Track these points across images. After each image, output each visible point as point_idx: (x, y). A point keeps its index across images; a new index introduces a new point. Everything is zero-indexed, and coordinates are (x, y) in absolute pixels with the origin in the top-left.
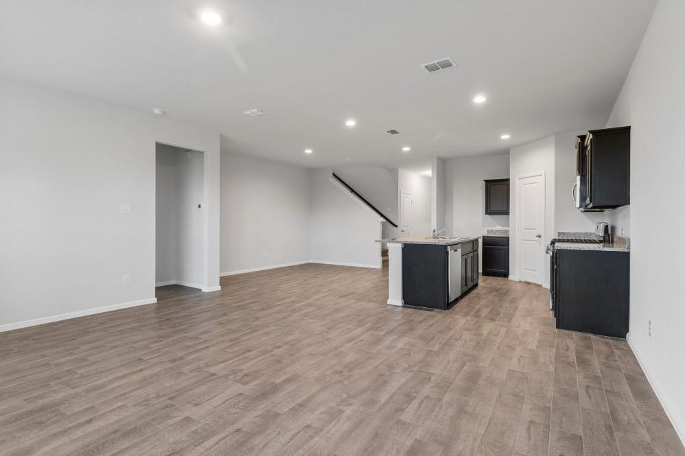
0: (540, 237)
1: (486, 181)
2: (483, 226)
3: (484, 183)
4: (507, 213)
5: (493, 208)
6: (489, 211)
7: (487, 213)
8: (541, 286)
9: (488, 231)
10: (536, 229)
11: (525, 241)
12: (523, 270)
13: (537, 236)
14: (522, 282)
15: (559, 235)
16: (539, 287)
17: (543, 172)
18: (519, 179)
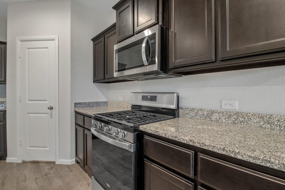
0: (51, 108)
4: (6, 84)
8: (54, 163)
10: (46, 100)
11: (30, 115)
12: (29, 148)
13: (49, 107)
14: (27, 162)
15: (75, 106)
16: (52, 165)
17: (55, 37)
18: (21, 41)
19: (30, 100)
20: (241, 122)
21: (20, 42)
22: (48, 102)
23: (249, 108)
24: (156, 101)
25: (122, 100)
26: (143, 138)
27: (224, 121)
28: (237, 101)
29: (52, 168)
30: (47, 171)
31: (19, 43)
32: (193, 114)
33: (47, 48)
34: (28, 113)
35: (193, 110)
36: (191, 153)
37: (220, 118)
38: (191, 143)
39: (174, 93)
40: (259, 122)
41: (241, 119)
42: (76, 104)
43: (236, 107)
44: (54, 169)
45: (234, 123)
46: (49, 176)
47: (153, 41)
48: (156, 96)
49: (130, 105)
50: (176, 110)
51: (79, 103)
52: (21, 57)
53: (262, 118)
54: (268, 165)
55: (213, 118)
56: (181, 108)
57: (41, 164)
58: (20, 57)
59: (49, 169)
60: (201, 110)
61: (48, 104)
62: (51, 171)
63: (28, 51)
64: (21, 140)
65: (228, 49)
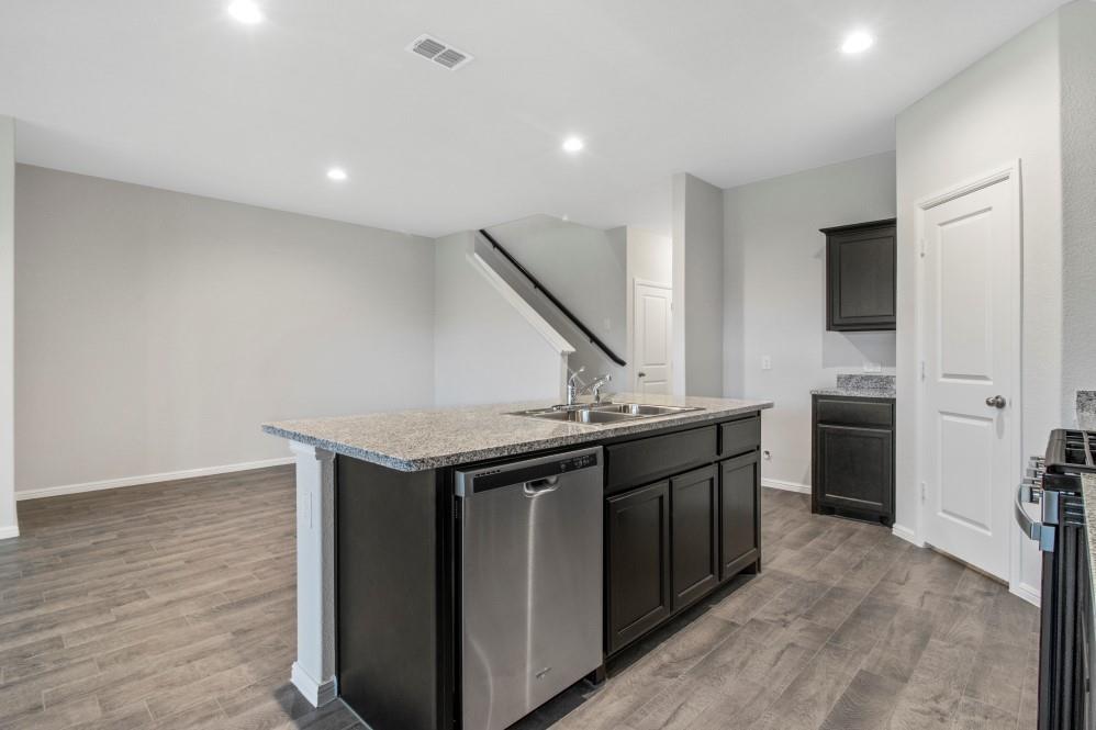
0: (1000, 404)
1: (829, 232)
2: (825, 365)
3: (824, 236)
4: (889, 325)
5: (849, 311)
6: (837, 320)
7: (832, 325)
8: (1004, 586)
9: (839, 378)
10: (984, 378)
11: (946, 418)
12: (941, 514)
13: (990, 401)
14: (936, 552)
15: (1082, 406)
16: (995, 589)
17: (1013, 166)
19: (945, 376)
21: (923, 212)
22: (990, 383)
29: (989, 594)
30: (967, 593)
31: (920, 213)
33: (990, 209)
34: (942, 412)
44: (991, 600)
46: (963, 604)
52: (925, 252)
57: (966, 573)
58: (922, 255)
59: (977, 592)
61: (991, 389)
62: (979, 600)
63: (942, 232)
64: (923, 485)
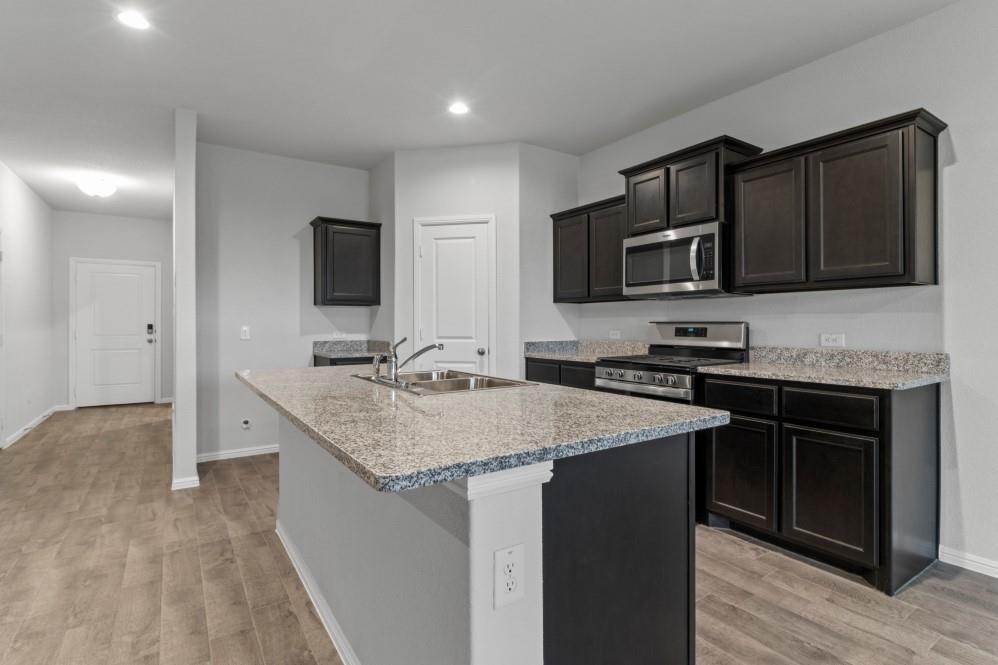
0: (482, 353)
6: (330, 296)
7: (325, 300)
10: (471, 338)
11: (440, 364)
13: (477, 351)
15: (527, 349)
17: (490, 216)
18: (424, 225)
19: (439, 337)
20: (848, 364)
21: (420, 227)
22: (474, 341)
23: (858, 344)
24: (705, 336)
25: (618, 337)
26: (704, 382)
27: (823, 363)
28: (844, 336)
31: (418, 228)
32: (773, 356)
33: (474, 237)
34: (436, 362)
35: (773, 350)
36: (774, 388)
37: (817, 361)
38: (774, 378)
39: (741, 323)
40: (873, 362)
41: (849, 360)
42: (529, 345)
43: (842, 342)
45: (838, 366)
47: (709, 245)
48: (706, 329)
49: (648, 346)
50: (744, 350)
51: (533, 344)
52: (423, 255)
53: (876, 356)
54: (847, 384)
55: (807, 361)
56: (753, 348)
58: (421, 256)
60: (787, 349)
63: (437, 245)
65: (822, 267)
